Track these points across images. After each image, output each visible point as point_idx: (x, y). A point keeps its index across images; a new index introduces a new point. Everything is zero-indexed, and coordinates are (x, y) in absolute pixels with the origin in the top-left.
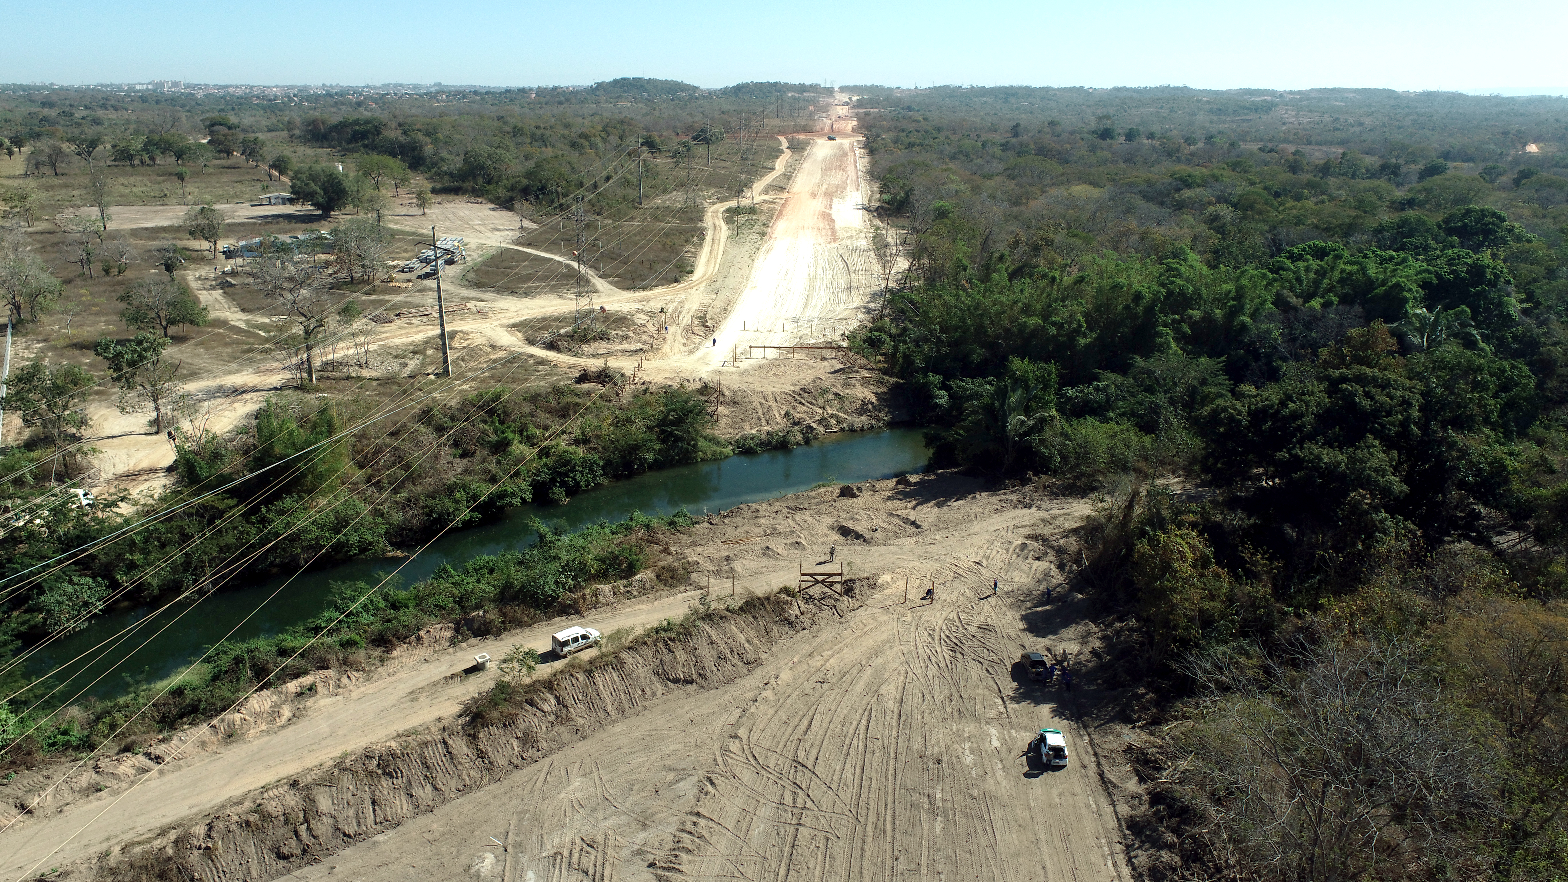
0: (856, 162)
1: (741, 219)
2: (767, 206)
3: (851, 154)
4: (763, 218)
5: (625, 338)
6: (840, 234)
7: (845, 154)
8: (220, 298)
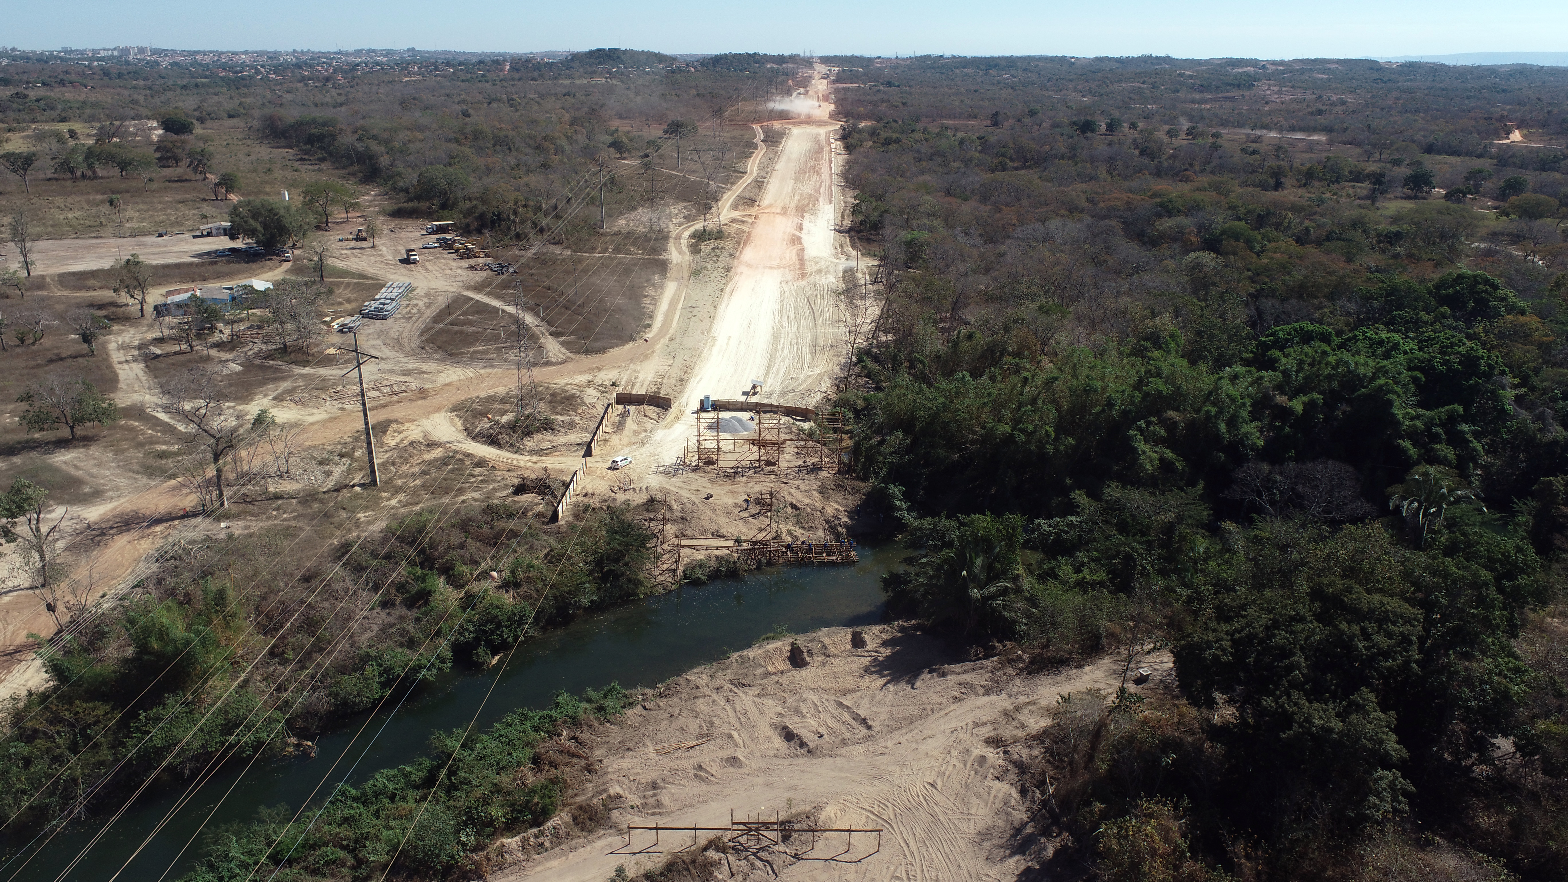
0: (831, 161)
1: (706, 247)
2: (735, 226)
3: (826, 149)
4: (729, 245)
5: (571, 425)
6: (810, 268)
7: (820, 150)
8: (141, 374)
